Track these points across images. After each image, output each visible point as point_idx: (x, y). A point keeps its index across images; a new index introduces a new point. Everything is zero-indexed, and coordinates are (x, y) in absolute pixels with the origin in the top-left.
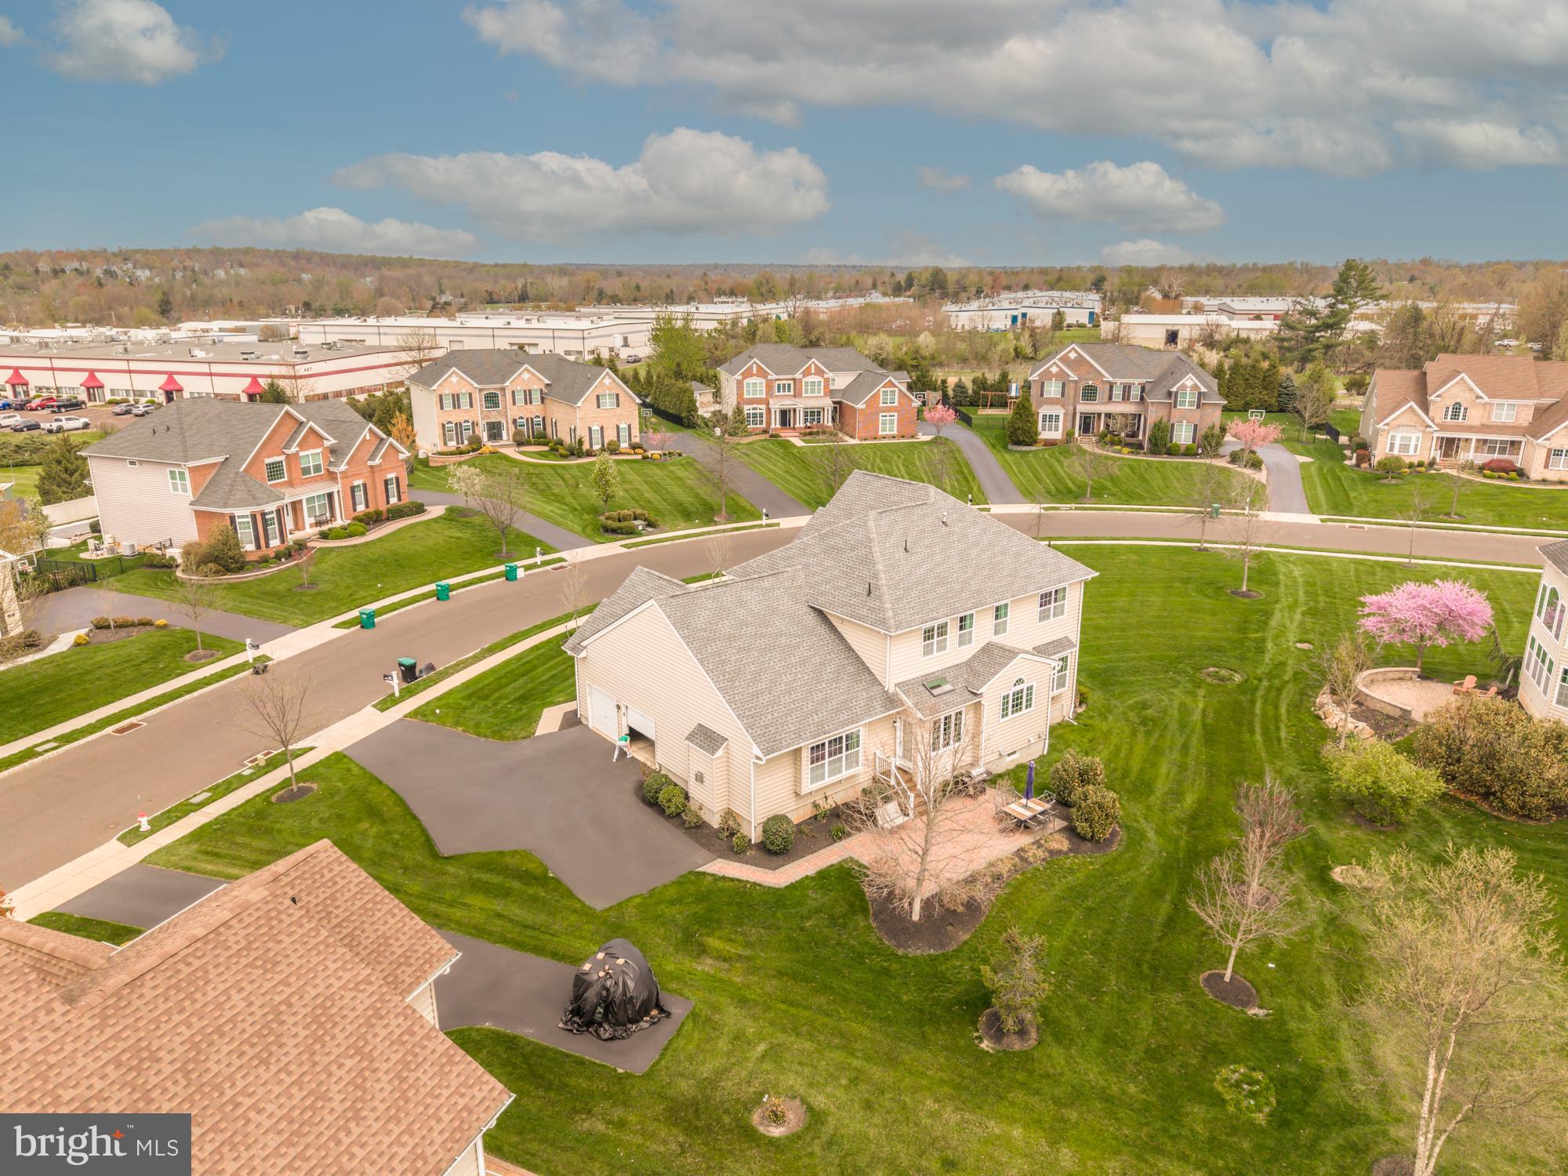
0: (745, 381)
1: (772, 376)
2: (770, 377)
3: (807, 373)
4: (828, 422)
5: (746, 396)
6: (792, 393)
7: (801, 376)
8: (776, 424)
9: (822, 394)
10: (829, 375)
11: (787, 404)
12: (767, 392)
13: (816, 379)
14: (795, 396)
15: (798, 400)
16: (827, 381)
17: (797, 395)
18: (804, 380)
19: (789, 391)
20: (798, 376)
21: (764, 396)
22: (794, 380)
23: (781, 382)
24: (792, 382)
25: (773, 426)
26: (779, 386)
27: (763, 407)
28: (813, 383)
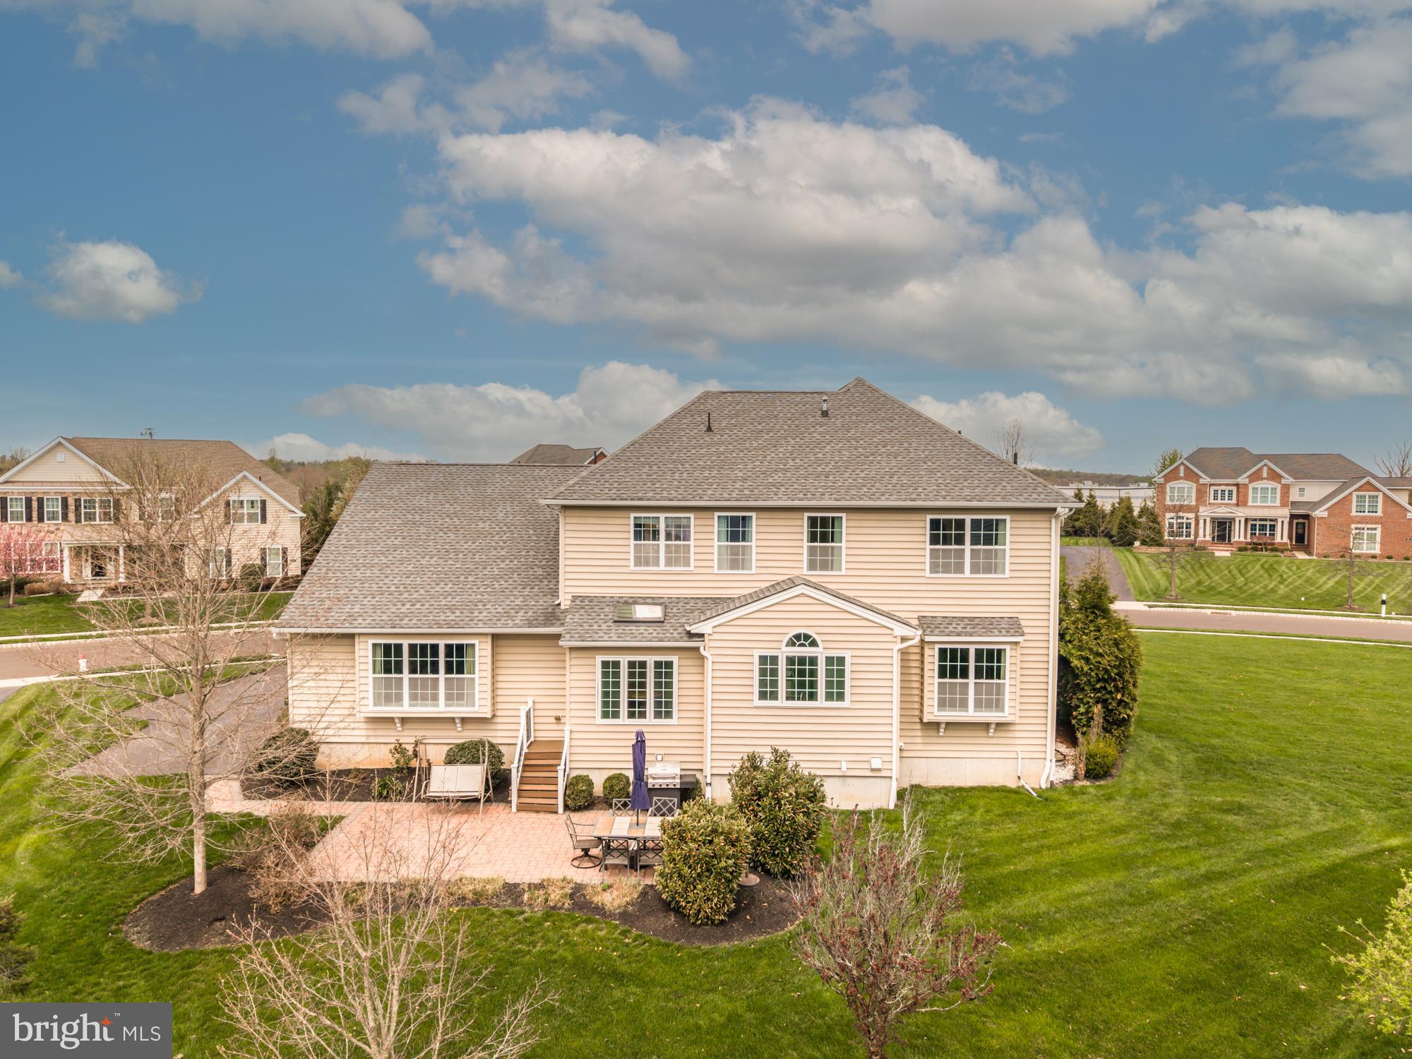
0: (1168, 486)
1: (1205, 480)
2: (1202, 481)
3: (1256, 477)
4: (1282, 536)
5: (1168, 502)
6: (1234, 501)
7: (1246, 481)
8: (1205, 534)
9: (1278, 503)
10: (1288, 480)
11: (1222, 512)
12: (1198, 499)
13: (1270, 485)
14: (1237, 505)
15: (1240, 509)
16: (1286, 489)
17: (1241, 502)
18: (1251, 486)
19: (1230, 498)
20: (1242, 480)
21: (1193, 503)
22: (1237, 485)
23: (1220, 488)
24: (1234, 489)
25: (1201, 538)
26: (1216, 491)
27: (1192, 515)
28: (1265, 490)
